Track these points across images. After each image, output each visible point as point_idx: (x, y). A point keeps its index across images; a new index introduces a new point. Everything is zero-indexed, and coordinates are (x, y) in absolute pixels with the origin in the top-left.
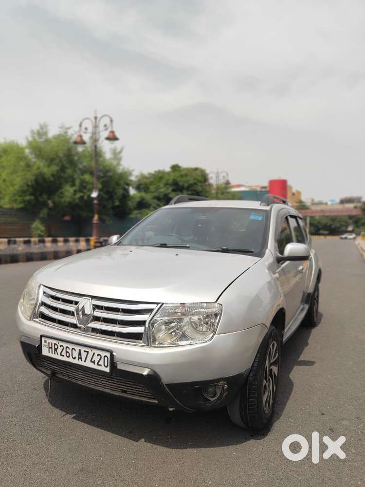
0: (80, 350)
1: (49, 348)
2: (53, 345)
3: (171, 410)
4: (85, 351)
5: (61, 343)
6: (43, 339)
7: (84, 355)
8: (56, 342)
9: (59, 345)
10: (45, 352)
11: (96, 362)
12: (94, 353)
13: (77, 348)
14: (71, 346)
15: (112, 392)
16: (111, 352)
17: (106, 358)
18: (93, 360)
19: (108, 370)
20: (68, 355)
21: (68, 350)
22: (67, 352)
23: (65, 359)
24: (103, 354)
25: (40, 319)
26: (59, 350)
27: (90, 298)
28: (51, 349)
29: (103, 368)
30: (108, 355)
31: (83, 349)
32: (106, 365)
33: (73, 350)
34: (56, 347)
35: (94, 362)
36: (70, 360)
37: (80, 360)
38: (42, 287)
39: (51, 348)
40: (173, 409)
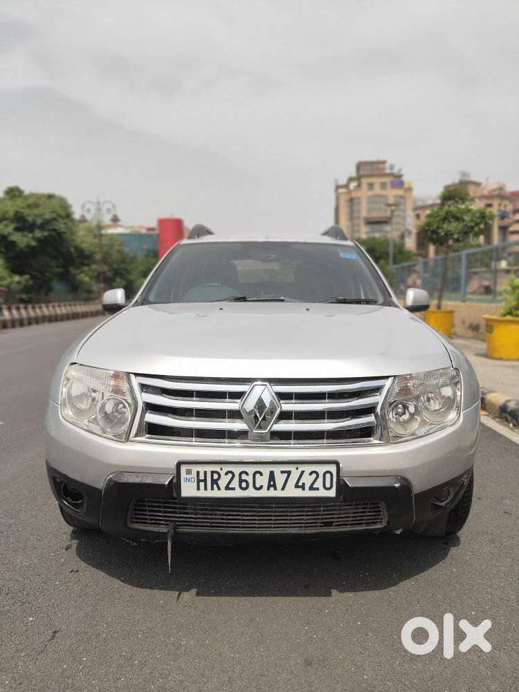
0: (272, 473)
1: (199, 481)
2: (209, 475)
3: (399, 533)
4: (282, 472)
5: (226, 468)
6: (183, 469)
7: (280, 479)
8: (216, 468)
9: (222, 473)
10: (189, 490)
11: (307, 486)
12: (303, 472)
13: (266, 470)
14: (251, 470)
15: (302, 531)
16: (337, 463)
17: (328, 476)
18: (300, 484)
19: (332, 493)
20: (244, 485)
21: (244, 477)
22: (241, 481)
23: (238, 493)
24: (321, 469)
25: (147, 436)
26: (223, 482)
27: (267, 384)
28: (202, 484)
29: (322, 493)
30: (333, 469)
31: (277, 470)
32: (328, 485)
33: (258, 476)
34: (216, 476)
35: (303, 487)
36: (251, 493)
37: (272, 489)
38: (132, 376)
39: (205, 481)
40: (401, 530)
